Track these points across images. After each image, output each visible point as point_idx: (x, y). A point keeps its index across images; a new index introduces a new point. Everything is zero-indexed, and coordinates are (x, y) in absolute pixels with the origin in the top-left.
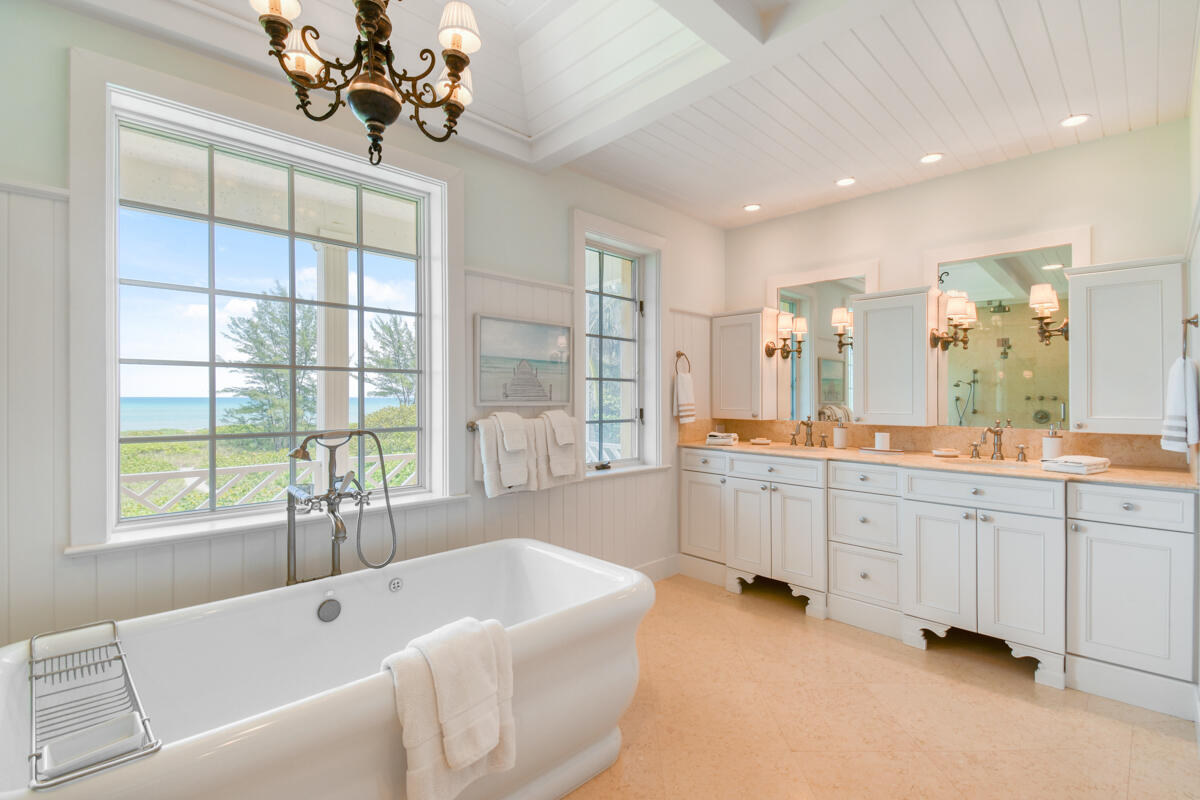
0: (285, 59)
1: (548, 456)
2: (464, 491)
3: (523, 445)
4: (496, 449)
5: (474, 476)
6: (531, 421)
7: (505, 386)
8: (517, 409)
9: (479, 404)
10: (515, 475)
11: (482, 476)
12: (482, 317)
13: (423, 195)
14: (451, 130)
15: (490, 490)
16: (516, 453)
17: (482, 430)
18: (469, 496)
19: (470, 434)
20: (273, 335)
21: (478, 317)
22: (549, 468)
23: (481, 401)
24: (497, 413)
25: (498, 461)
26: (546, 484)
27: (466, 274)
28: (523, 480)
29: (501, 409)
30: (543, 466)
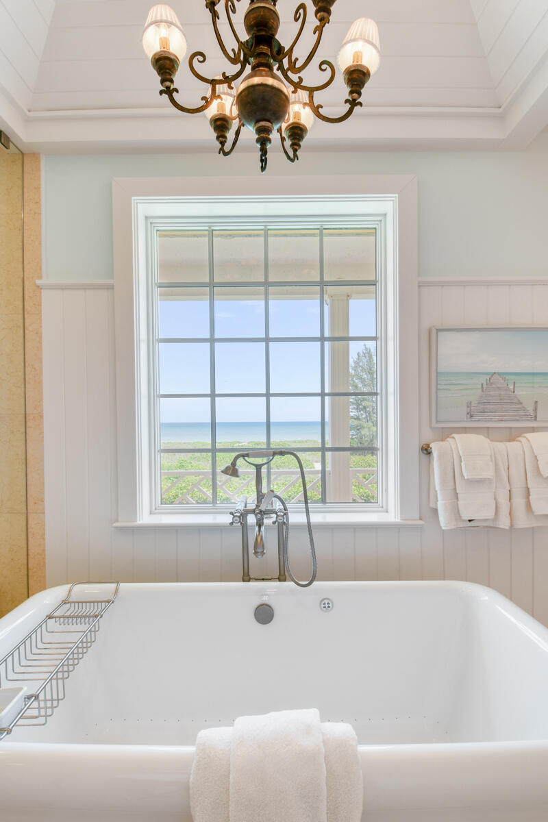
0: (175, 94)
1: (528, 489)
2: (418, 517)
3: (489, 473)
4: (452, 476)
5: (429, 501)
6: (502, 446)
7: (469, 405)
8: (487, 431)
9: (434, 425)
10: (477, 506)
11: (436, 504)
12: (438, 330)
13: (379, 218)
14: (353, 103)
15: (444, 520)
16: (480, 482)
17: (435, 454)
18: (421, 522)
19: (424, 457)
20: (363, 381)
21: (434, 332)
22: (529, 505)
23: (437, 422)
24: (455, 435)
25: (455, 489)
26: (522, 521)
27: (419, 286)
28: (490, 514)
29: (465, 430)
30: (519, 501)
